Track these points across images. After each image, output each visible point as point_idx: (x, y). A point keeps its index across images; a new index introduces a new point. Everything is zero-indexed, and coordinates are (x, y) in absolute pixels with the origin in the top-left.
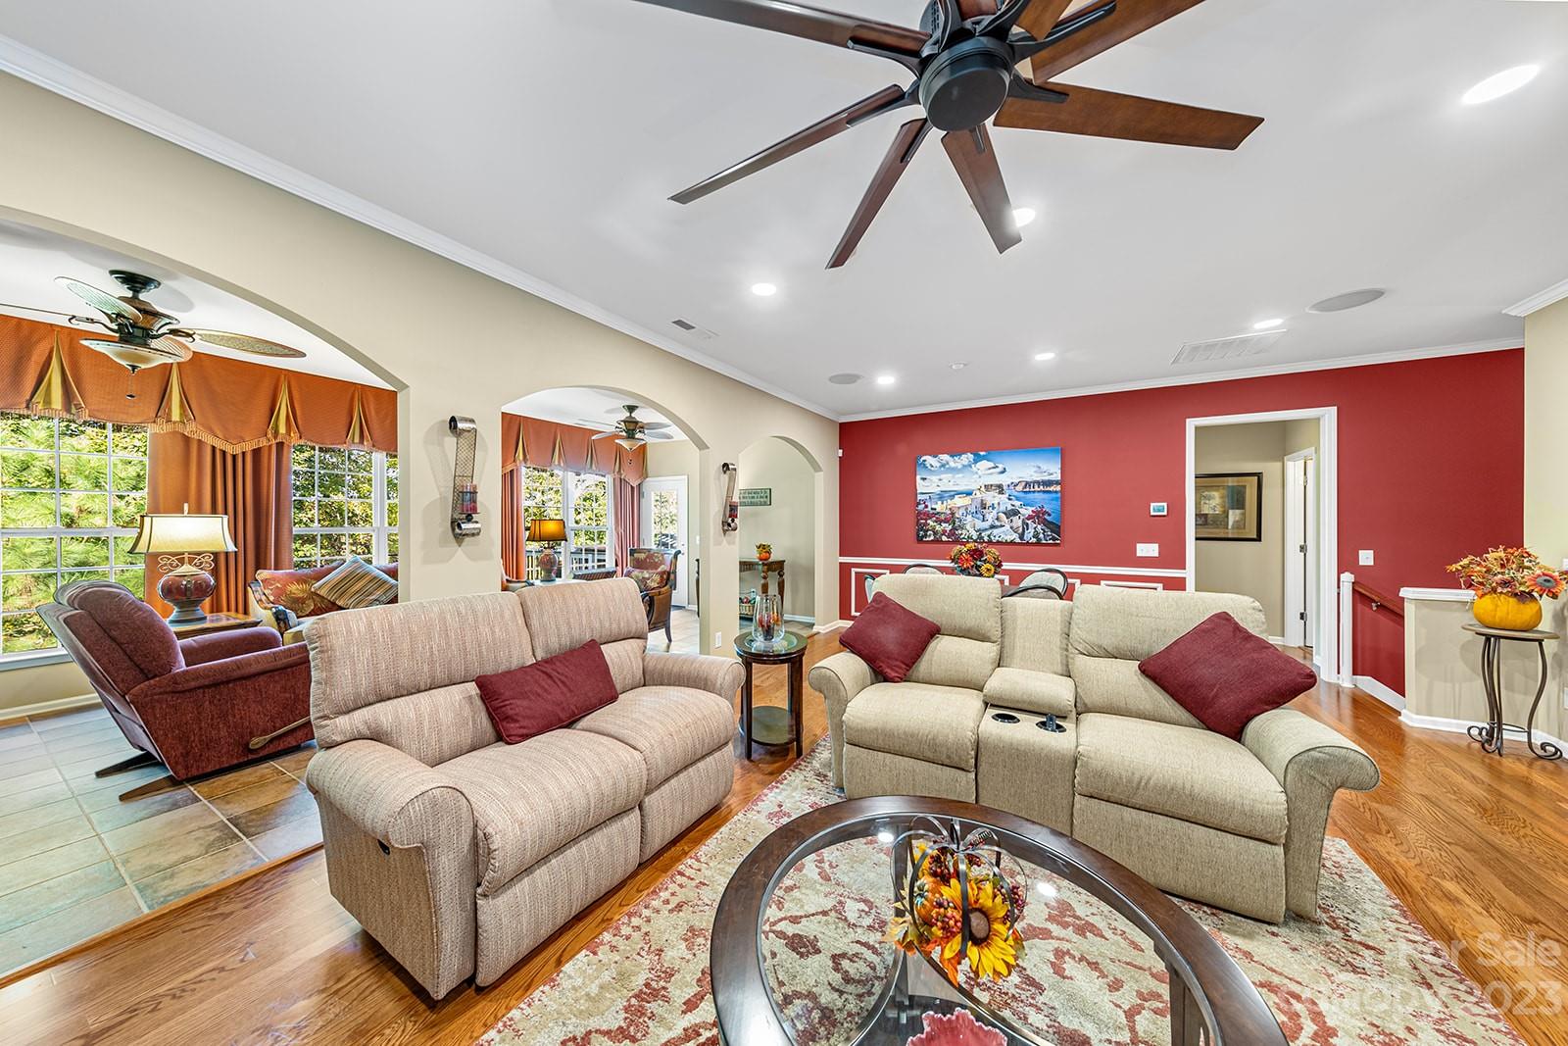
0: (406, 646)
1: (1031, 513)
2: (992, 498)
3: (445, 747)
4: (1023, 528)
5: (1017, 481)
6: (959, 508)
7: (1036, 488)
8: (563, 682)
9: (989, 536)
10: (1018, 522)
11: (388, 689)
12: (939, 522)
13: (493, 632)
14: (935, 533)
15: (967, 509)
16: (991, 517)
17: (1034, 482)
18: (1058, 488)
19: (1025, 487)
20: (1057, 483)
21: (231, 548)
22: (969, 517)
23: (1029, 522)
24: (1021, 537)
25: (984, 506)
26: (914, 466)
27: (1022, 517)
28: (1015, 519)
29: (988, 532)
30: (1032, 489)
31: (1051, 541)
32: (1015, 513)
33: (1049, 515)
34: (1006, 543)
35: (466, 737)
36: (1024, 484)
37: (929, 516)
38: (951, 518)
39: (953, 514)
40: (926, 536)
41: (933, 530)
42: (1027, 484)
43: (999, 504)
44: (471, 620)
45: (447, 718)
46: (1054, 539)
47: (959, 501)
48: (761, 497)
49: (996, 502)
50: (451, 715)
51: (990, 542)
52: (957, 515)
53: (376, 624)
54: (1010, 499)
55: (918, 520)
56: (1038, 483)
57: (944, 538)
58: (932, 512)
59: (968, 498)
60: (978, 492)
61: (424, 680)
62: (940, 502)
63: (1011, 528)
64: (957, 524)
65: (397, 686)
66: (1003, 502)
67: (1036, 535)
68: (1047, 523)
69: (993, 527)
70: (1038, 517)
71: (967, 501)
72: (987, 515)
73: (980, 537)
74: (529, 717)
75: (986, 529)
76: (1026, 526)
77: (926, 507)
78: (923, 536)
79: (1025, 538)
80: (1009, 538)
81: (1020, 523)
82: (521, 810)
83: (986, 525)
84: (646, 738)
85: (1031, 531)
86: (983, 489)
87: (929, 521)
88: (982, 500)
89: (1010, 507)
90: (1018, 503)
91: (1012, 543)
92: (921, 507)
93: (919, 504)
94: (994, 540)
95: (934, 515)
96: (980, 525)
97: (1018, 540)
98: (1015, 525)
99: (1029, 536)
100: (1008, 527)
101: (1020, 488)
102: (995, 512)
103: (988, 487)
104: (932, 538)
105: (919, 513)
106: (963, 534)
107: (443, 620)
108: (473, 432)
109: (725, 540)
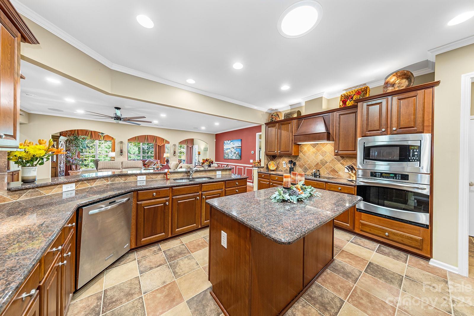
0: (106, 165)
9: (232, 158)
24: (236, 158)
26: (223, 143)
28: (235, 154)
40: (225, 158)
44: (114, 163)
53: (103, 162)
63: (235, 156)
66: (234, 151)
87: (225, 155)
88: (231, 150)
92: (224, 152)
106: (229, 157)
107: (110, 163)
108: (122, 143)
109: (174, 157)
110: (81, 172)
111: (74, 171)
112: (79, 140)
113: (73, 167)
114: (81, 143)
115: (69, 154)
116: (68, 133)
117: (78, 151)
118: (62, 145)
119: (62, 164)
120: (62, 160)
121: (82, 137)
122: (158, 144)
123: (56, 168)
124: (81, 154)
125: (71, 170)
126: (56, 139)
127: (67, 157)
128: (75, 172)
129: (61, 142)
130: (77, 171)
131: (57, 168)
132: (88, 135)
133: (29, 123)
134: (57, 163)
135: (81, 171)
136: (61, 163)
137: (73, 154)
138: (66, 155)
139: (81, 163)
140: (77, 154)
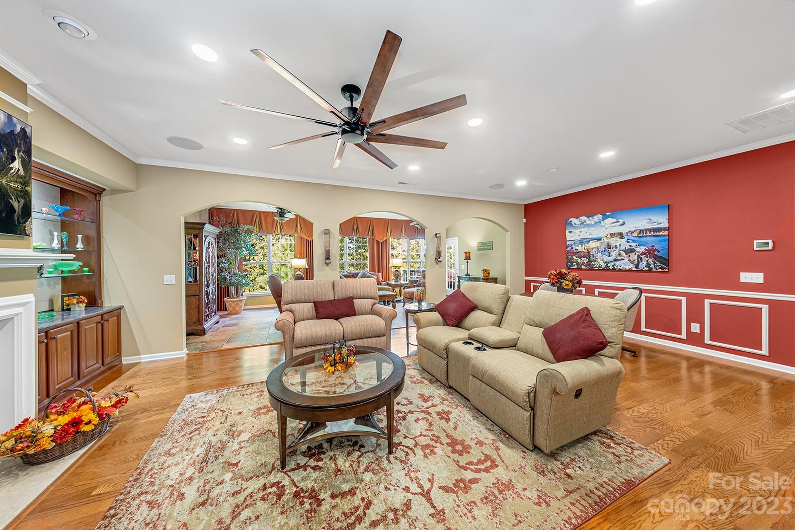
0: (299, 291)
1: (644, 251)
2: (615, 241)
3: (305, 317)
4: (638, 261)
5: (633, 230)
6: (593, 248)
7: (648, 234)
8: (335, 306)
9: (613, 266)
10: (634, 257)
11: (295, 301)
12: (580, 257)
13: (321, 290)
14: (578, 264)
15: (598, 249)
16: (614, 254)
17: (646, 230)
18: (666, 233)
19: (640, 233)
20: (664, 229)
21: (307, 267)
22: (600, 254)
23: (643, 257)
24: (637, 266)
25: (609, 247)
26: (566, 224)
27: (637, 254)
28: (632, 255)
29: (613, 264)
30: (645, 235)
31: (660, 270)
32: (632, 251)
33: (659, 252)
34: (626, 270)
35: (310, 316)
36: (638, 231)
37: (574, 254)
38: (588, 255)
39: (589, 252)
40: (572, 266)
41: (576, 262)
42: (641, 231)
43: (620, 245)
44: (316, 286)
45: (306, 310)
46: (662, 268)
47: (592, 245)
48: (488, 246)
49: (618, 244)
50: (307, 309)
51: (614, 270)
52: (591, 253)
53: (293, 285)
54: (628, 242)
55: (567, 257)
56: (650, 230)
57: (583, 267)
58: (575, 251)
59: (599, 242)
60: (605, 239)
61: (303, 300)
62: (580, 246)
63: (629, 260)
64: (592, 258)
65: (297, 300)
66: (623, 244)
67: (648, 265)
68: (656, 258)
69: (616, 260)
70: (650, 253)
71: (598, 244)
72: (612, 253)
73: (607, 266)
74: (322, 314)
75: (611, 262)
76: (640, 259)
77: (572, 248)
78: (570, 266)
79: (640, 267)
80: (628, 267)
81: (636, 257)
82: (304, 331)
83: (611, 259)
84: (347, 324)
85: (645, 263)
86: (609, 236)
87: (573, 257)
88: (608, 243)
89: (628, 247)
90: (634, 244)
91: (630, 270)
92: (569, 249)
93: (568, 247)
94: (617, 268)
95: (577, 253)
96: (607, 259)
97: (634, 269)
98: (632, 259)
99: (643, 265)
100: (626, 260)
101: (635, 234)
102: (617, 250)
103: (612, 235)
104: (576, 267)
105: (568, 252)
106: (596, 265)
107: (309, 286)
108: (329, 233)
109: (437, 266)
110: (244, 301)
111: (234, 298)
112: (240, 234)
113: (231, 292)
114: (244, 241)
115: (224, 263)
116: (222, 221)
117: (239, 258)
118: (209, 245)
119: (211, 287)
120: (211, 277)
121: (246, 227)
122: (377, 238)
123: (199, 295)
124: (244, 263)
125: (228, 296)
126: (198, 231)
127: (221, 270)
128: (235, 301)
129: (206, 237)
130: (238, 299)
131: (201, 296)
132: (254, 225)
133: (137, 189)
134: (201, 285)
135: (246, 298)
136: (208, 285)
137: (231, 263)
138: (218, 266)
139: (244, 282)
140: (237, 264)
